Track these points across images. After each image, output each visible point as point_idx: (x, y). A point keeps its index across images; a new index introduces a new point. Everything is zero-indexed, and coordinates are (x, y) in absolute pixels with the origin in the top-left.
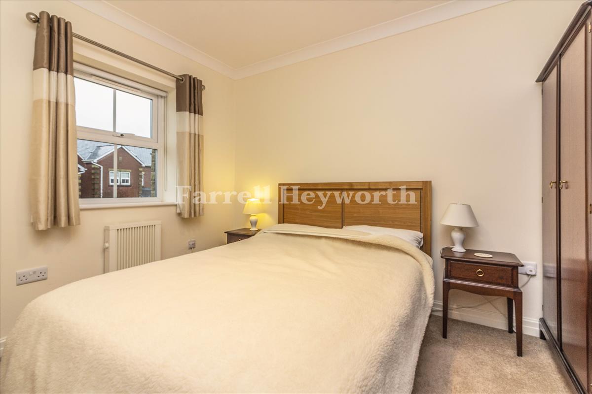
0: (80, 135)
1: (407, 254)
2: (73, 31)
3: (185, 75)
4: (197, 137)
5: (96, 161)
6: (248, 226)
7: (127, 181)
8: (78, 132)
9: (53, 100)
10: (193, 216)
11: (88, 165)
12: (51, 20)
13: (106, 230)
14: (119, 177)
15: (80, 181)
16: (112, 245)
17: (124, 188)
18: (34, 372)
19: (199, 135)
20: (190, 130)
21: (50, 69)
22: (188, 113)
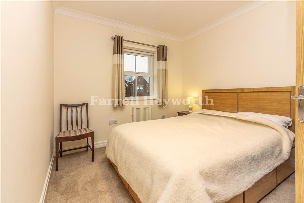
0: (125, 74)
1: (273, 129)
2: (123, 39)
3: (160, 46)
4: (165, 70)
5: (131, 82)
6: (188, 110)
7: (142, 89)
8: (125, 73)
9: (118, 64)
10: (163, 104)
11: (128, 83)
12: (118, 37)
13: (133, 108)
14: (140, 88)
15: (126, 90)
16: (135, 114)
17: (141, 93)
18: (114, 147)
19: (166, 70)
20: (162, 68)
21: (117, 54)
22: (161, 61)
